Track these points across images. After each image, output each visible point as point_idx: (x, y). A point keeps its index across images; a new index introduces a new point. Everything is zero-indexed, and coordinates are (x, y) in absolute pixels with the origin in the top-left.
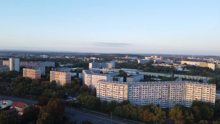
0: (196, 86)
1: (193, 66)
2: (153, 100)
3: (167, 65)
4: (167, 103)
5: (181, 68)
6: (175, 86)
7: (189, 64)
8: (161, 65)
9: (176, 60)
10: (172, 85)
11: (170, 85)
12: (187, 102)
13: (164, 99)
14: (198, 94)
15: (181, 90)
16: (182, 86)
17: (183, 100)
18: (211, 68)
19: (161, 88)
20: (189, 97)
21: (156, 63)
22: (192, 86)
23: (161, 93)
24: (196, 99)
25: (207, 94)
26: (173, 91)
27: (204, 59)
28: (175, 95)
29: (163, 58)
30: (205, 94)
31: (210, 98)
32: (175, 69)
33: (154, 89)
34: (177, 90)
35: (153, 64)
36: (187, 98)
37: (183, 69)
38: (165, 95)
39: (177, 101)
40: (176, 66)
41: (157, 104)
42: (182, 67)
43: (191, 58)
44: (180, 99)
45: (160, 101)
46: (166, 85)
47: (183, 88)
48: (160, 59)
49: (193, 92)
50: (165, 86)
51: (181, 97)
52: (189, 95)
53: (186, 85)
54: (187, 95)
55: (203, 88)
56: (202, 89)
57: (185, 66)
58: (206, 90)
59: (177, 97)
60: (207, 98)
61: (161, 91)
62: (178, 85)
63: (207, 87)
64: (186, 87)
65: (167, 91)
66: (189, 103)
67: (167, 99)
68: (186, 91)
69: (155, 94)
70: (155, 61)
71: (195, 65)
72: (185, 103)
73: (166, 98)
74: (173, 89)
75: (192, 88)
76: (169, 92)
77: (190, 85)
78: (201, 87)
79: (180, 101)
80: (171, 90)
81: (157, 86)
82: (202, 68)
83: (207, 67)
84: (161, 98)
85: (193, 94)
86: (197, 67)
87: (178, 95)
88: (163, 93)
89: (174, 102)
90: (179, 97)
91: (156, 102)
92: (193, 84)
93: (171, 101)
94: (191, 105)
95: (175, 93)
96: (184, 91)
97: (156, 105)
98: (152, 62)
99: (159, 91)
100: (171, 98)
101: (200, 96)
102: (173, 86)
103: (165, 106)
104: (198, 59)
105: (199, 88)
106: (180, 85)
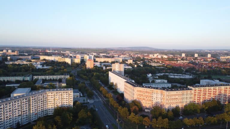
0: (56, 93)
1: (52, 61)
2: (12, 119)
3: (25, 63)
4: (28, 118)
5: (41, 65)
6: (36, 98)
7: (48, 59)
8: (17, 63)
9: (34, 55)
10: (32, 97)
11: (30, 98)
12: (49, 111)
13: (25, 115)
14: (58, 100)
15: (42, 100)
16: (43, 96)
17: (45, 109)
18: (68, 63)
19: (20, 103)
20: (51, 105)
21: (11, 60)
22: (53, 94)
23: (20, 109)
24: (57, 105)
25: (66, 99)
26: (34, 103)
27: (62, 52)
28: (36, 107)
29: (20, 52)
30: (64, 100)
31: (69, 102)
32: (34, 68)
33: (11, 107)
34: (38, 101)
35: (6, 61)
36: (48, 107)
37: (43, 66)
38: (25, 110)
39: (39, 113)
40: (35, 63)
41: (17, 122)
42: (41, 63)
43: (49, 50)
44: (42, 110)
45: (20, 118)
46: (26, 99)
47: (44, 97)
48: (16, 53)
49: (54, 99)
50: (25, 101)
51: (43, 107)
52: (51, 103)
53: (47, 93)
54: (49, 104)
55: (63, 94)
56: (61, 95)
57: (44, 61)
58: (65, 96)
59: (38, 108)
60: (66, 103)
61: (20, 107)
62: (39, 96)
63: (66, 93)
64: (47, 95)
65: (27, 105)
66: (51, 111)
67: (28, 114)
68: (47, 99)
69: (13, 112)
70: (9, 58)
71: (54, 60)
72: (47, 111)
73: (26, 113)
74: (34, 101)
75: (52, 96)
76: (29, 105)
77: (51, 93)
78: (60, 94)
79: (41, 112)
80: (31, 103)
81: (15, 102)
82: (60, 63)
83: (64, 62)
84: (20, 114)
85: (54, 101)
86: (56, 62)
87: (39, 106)
88: (23, 108)
89: (35, 114)
90: (40, 107)
91: (15, 120)
92: (54, 92)
93: (33, 114)
94: (53, 112)
95: (36, 104)
96: (45, 100)
97: (15, 124)
98: (6, 60)
99: (18, 107)
100: (33, 111)
101: (61, 102)
102: (34, 99)
103: (26, 122)
104: (57, 52)
105: (59, 95)
106: (41, 95)
